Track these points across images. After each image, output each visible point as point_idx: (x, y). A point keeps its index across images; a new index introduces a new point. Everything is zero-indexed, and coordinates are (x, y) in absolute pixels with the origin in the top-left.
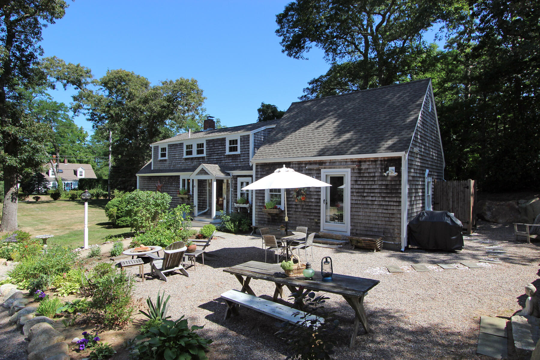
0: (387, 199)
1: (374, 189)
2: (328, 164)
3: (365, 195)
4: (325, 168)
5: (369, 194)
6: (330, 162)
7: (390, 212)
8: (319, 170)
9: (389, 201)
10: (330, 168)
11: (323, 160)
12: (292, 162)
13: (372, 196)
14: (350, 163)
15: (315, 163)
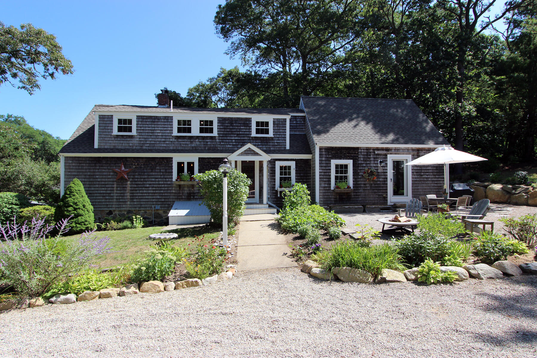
0: (437, 177)
1: (428, 170)
2: (393, 151)
3: (422, 174)
4: (391, 154)
5: (425, 174)
6: (395, 150)
7: (439, 185)
8: (386, 155)
9: (438, 178)
10: (395, 154)
11: (389, 148)
12: (361, 147)
13: (427, 175)
14: (411, 151)
15: (382, 149)
